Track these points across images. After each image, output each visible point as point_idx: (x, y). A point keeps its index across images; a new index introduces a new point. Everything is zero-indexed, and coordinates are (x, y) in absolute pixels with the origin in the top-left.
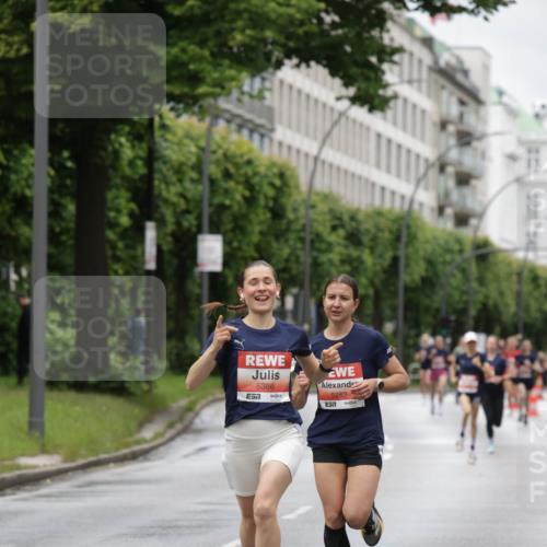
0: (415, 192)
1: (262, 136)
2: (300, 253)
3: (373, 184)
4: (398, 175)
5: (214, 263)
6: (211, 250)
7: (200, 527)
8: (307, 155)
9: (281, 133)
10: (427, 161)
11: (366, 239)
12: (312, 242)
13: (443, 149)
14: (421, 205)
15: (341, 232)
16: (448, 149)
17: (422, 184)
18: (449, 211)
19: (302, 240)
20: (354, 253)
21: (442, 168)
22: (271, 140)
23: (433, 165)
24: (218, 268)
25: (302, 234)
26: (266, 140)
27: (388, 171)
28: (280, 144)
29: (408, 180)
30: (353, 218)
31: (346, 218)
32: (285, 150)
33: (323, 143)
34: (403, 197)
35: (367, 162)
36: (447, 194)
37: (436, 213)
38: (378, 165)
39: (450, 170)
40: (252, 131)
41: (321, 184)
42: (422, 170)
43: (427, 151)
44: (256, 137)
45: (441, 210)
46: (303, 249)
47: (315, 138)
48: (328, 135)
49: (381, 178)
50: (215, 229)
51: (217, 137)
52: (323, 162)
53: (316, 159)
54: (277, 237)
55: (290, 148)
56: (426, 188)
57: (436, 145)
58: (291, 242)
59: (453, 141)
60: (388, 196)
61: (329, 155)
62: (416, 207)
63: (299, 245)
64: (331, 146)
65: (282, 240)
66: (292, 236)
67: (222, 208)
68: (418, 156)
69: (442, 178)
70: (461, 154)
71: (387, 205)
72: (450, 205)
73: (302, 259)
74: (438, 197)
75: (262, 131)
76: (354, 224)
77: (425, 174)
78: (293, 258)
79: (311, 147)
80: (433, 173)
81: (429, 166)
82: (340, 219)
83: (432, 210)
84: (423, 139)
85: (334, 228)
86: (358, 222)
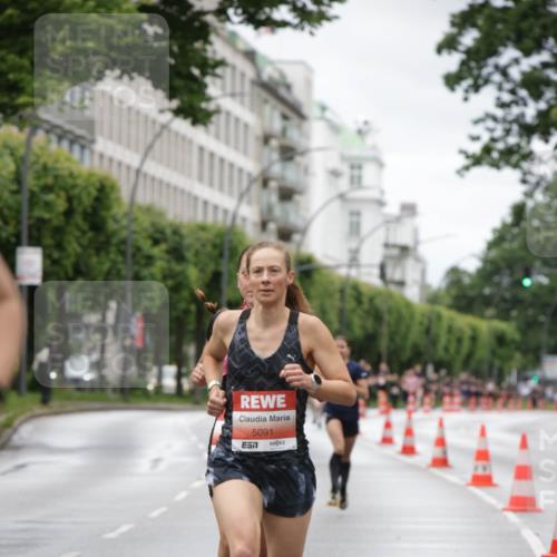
0: (238, 207)
1: (83, 147)
2: (121, 266)
3: (196, 198)
4: (221, 189)
5: (33, 276)
6: (30, 263)
7: (18, 546)
8: (128, 168)
9: (102, 145)
10: (249, 175)
11: (189, 255)
12: (134, 256)
13: (266, 164)
14: (244, 219)
15: (163, 247)
16: (271, 164)
17: (245, 199)
18: (272, 226)
19: (123, 253)
20: (177, 268)
21: (265, 183)
22: (92, 152)
23: (255, 180)
24: (37, 281)
25: (122, 247)
26: (87, 152)
27: (211, 185)
28: (101, 156)
29: (231, 193)
30: (176, 232)
31: (168, 231)
32: (106, 162)
33: (146, 155)
34: (226, 212)
35: (190, 175)
36: (270, 209)
37: (259, 228)
38: (201, 179)
39: (273, 184)
40: (72, 142)
41: (143, 198)
42: (245, 184)
43: (250, 166)
44: (76, 148)
45: (264, 225)
46: (125, 262)
47: (137, 151)
48: (150, 148)
49: (203, 192)
50: (34, 241)
51: (35, 148)
52: (145, 175)
53: (138, 171)
54: (98, 251)
55: (111, 160)
56: (249, 203)
57: (259, 159)
58: (112, 256)
59: (275, 156)
60: (210, 210)
61: (152, 168)
62: (239, 222)
63: (120, 259)
64: (154, 158)
65: (103, 254)
66: (113, 249)
67: (41, 221)
68: (241, 170)
69: (265, 194)
70: (284, 168)
71: (210, 220)
72: (273, 220)
73: (123, 272)
74: (262, 213)
75: (84, 142)
76: (177, 238)
77: (248, 189)
78: (114, 272)
79: (132, 159)
80: (256, 188)
81: (252, 181)
82: (162, 232)
83: (255, 224)
84: (245, 153)
85: (156, 242)
86: (181, 236)
